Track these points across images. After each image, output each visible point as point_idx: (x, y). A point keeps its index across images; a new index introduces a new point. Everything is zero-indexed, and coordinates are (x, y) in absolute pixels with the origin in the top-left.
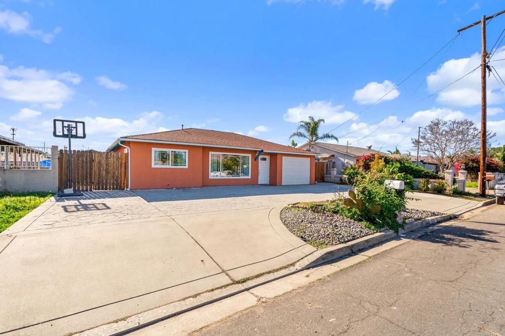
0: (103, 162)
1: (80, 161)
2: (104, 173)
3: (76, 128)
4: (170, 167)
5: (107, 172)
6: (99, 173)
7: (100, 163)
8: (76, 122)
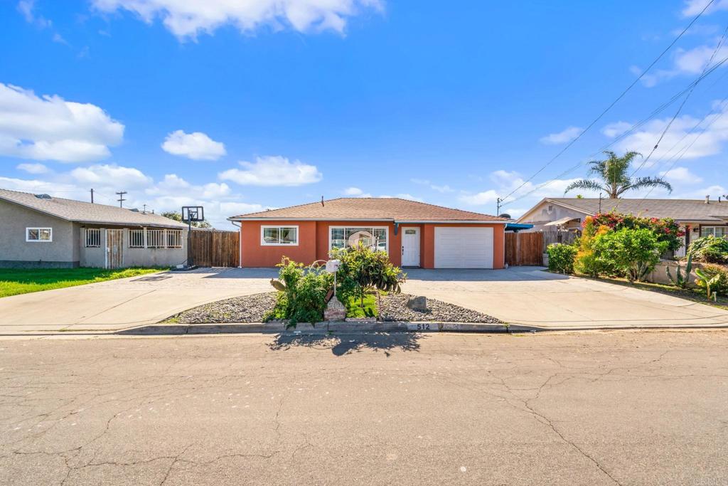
0: (220, 241)
1: (202, 241)
2: (220, 251)
3: (197, 212)
4: (279, 244)
5: (223, 251)
6: (217, 251)
7: (217, 242)
8: (197, 207)
